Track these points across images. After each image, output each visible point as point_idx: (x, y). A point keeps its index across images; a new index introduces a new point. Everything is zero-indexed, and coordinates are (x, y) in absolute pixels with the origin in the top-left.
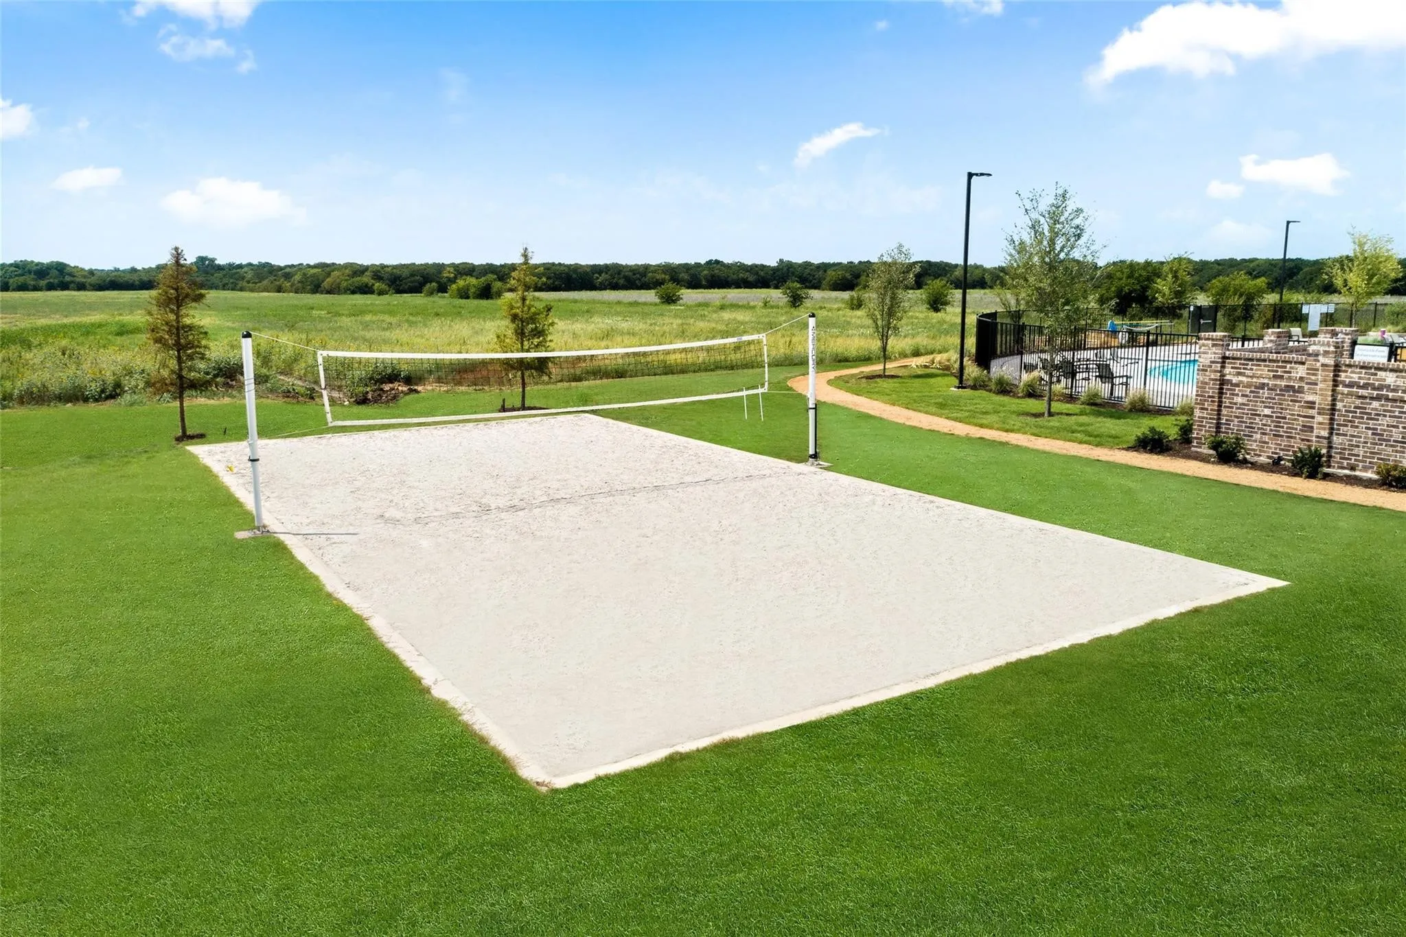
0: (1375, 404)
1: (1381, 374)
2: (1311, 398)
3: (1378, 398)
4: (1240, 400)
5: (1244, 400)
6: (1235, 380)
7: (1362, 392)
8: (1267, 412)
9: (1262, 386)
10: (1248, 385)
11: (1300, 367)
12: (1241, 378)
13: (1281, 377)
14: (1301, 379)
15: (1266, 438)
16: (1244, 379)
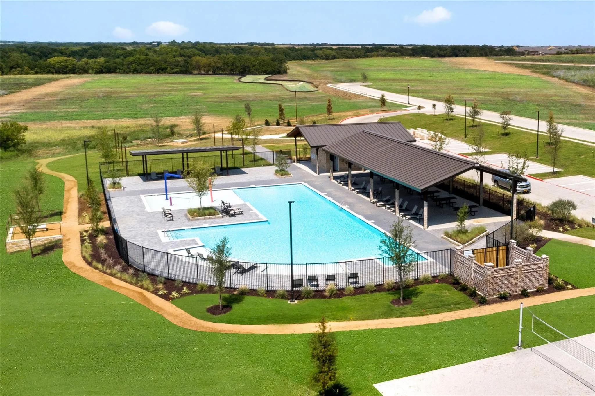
0: (530, 274)
1: (531, 266)
2: (517, 276)
3: (530, 272)
4: (498, 281)
5: (500, 281)
6: (497, 276)
7: (527, 271)
8: (506, 282)
9: (504, 276)
10: (501, 276)
11: (513, 269)
12: (498, 275)
13: (509, 272)
14: (514, 272)
15: (505, 289)
16: (499, 275)
